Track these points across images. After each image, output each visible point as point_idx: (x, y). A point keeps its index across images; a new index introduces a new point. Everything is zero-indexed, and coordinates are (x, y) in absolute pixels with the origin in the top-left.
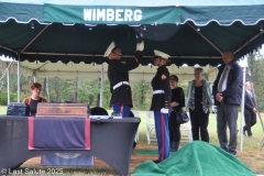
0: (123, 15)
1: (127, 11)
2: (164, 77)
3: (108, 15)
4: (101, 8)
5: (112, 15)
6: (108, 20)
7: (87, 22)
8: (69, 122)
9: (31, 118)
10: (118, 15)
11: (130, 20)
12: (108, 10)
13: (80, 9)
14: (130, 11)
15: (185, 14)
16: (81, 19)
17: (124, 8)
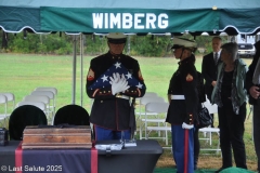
0: (143, 21)
1: (149, 15)
2: (190, 77)
3: (125, 21)
4: (115, 11)
5: (130, 21)
6: (125, 27)
7: (98, 30)
8: (70, 156)
9: (18, 152)
10: (137, 21)
11: (154, 27)
12: (125, 15)
13: (88, 13)
14: (154, 16)
15: (225, 19)
16: (90, 26)
17: (145, 11)
